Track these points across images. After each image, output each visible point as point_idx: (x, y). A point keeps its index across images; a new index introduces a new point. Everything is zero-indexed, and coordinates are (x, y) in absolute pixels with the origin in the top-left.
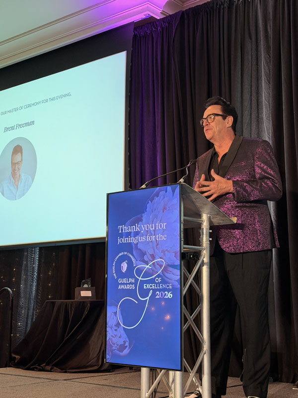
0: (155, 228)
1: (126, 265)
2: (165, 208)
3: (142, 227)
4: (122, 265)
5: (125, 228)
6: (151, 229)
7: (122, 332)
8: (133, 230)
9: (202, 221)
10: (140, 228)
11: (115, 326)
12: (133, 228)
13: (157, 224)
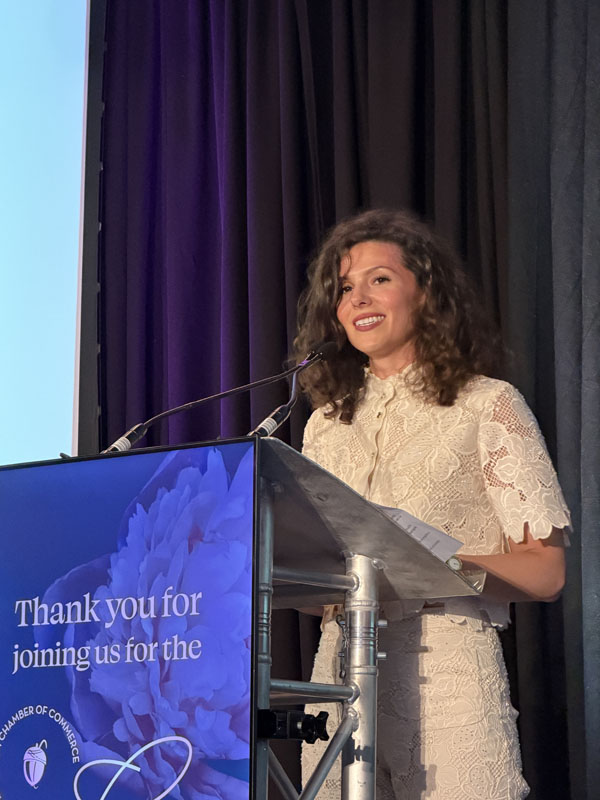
1: (42, 756)
2: (196, 536)
3: (111, 607)
4: (27, 757)
6: (143, 615)
8: (74, 617)
9: (351, 583)
12: (74, 609)
13: (166, 597)
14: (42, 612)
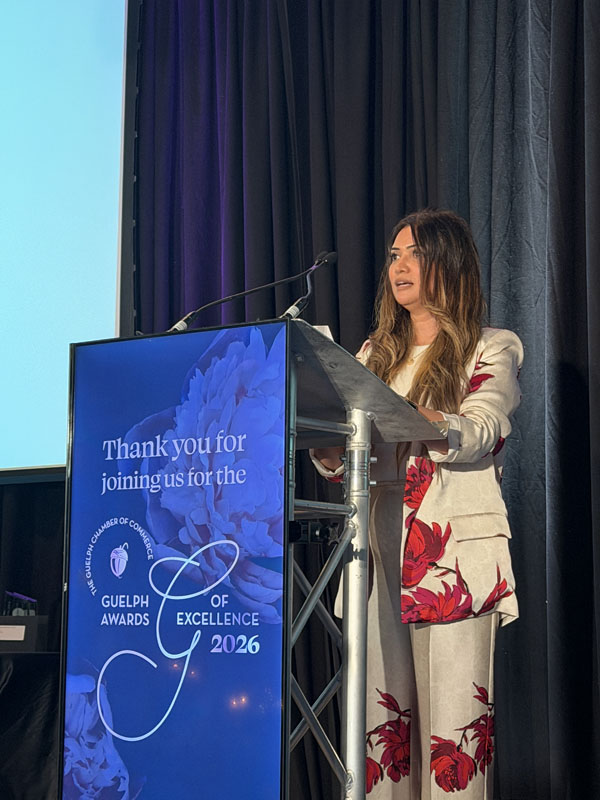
0: (213, 449)
1: (125, 555)
2: (241, 392)
3: (176, 446)
4: (113, 555)
5: (123, 448)
6: (201, 452)
7: (111, 750)
8: (148, 453)
9: (351, 430)
10: (169, 447)
11: (91, 732)
12: (148, 446)
13: (219, 438)
14: (124, 449)
